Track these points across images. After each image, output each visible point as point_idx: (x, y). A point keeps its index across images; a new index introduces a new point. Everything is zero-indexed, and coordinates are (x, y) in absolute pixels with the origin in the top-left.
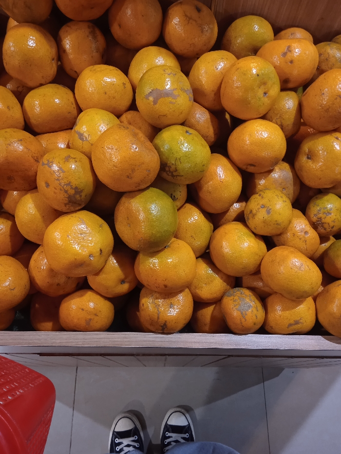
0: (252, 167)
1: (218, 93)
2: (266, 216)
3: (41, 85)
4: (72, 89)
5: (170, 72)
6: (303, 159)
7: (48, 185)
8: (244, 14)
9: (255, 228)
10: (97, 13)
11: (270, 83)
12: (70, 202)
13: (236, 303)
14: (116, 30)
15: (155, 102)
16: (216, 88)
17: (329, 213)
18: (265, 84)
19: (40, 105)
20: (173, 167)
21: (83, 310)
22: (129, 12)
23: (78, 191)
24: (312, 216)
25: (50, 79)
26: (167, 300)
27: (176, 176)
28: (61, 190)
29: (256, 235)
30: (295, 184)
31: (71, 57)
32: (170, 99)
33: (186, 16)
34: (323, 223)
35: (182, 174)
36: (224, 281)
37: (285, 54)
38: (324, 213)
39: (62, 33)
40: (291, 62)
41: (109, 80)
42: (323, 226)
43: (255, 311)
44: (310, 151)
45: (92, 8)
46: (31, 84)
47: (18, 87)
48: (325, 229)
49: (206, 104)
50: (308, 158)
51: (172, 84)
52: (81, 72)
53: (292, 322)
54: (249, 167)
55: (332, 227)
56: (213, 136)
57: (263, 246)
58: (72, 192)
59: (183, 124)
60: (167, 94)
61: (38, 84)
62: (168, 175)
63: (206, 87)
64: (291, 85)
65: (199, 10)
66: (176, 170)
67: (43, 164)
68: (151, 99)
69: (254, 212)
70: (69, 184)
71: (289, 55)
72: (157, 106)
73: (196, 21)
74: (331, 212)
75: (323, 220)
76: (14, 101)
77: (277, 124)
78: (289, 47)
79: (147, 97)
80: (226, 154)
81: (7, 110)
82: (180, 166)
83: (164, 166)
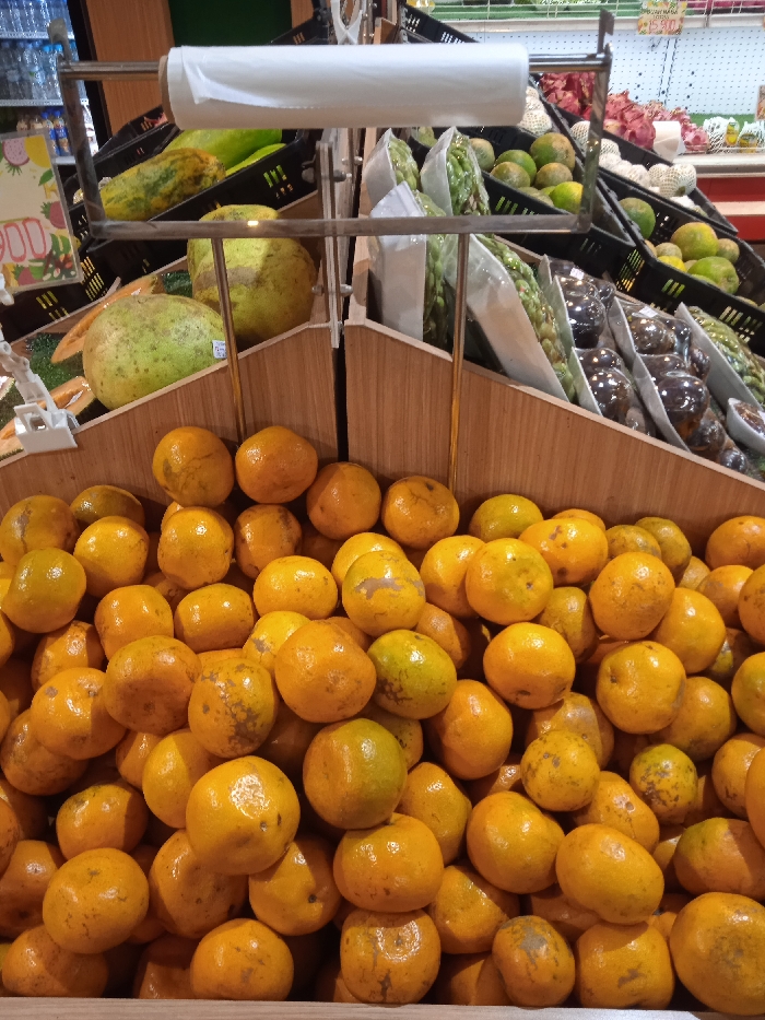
0: (526, 698)
1: (462, 589)
2: (554, 771)
3: (206, 584)
4: (250, 591)
5: (389, 557)
6: (604, 684)
7: (206, 709)
8: (496, 494)
9: (539, 795)
10: (291, 494)
11: (533, 572)
12: (237, 734)
13: (518, 936)
14: (316, 515)
15: (369, 596)
16: (459, 582)
17: (664, 773)
18: (526, 571)
19: (202, 611)
20: (396, 685)
21: (238, 950)
22: (335, 492)
23: (252, 715)
24: (638, 780)
25: (220, 576)
26: (392, 930)
27: (402, 699)
28: (226, 713)
29: (544, 811)
30: (601, 728)
31: (251, 548)
32: (391, 591)
33: (413, 494)
34: (658, 792)
35: (410, 695)
36: (496, 903)
37: (553, 537)
38: (656, 773)
39: (241, 519)
40: (565, 545)
41: (303, 573)
42: (659, 798)
43: (553, 952)
44: (613, 670)
45: (286, 488)
46: (191, 583)
47: (170, 591)
48: (664, 803)
49: (447, 607)
50: (613, 681)
51: (393, 571)
52: (264, 567)
53: (625, 973)
54: (520, 695)
55: (676, 799)
56: (460, 652)
57: (557, 829)
58: (242, 716)
59: (413, 629)
60: (386, 584)
61: (202, 583)
62: (389, 698)
63: (444, 581)
64: (571, 578)
65: (430, 488)
66: (401, 689)
67: (204, 678)
68: (364, 591)
69: (534, 765)
70: (239, 704)
71: (560, 539)
72: (372, 602)
73: (427, 501)
74: (667, 770)
75: (658, 787)
76: (165, 605)
77: (556, 630)
78: (558, 528)
79: (357, 589)
80: (482, 678)
81: (154, 615)
82: (407, 683)
83: (382, 685)
